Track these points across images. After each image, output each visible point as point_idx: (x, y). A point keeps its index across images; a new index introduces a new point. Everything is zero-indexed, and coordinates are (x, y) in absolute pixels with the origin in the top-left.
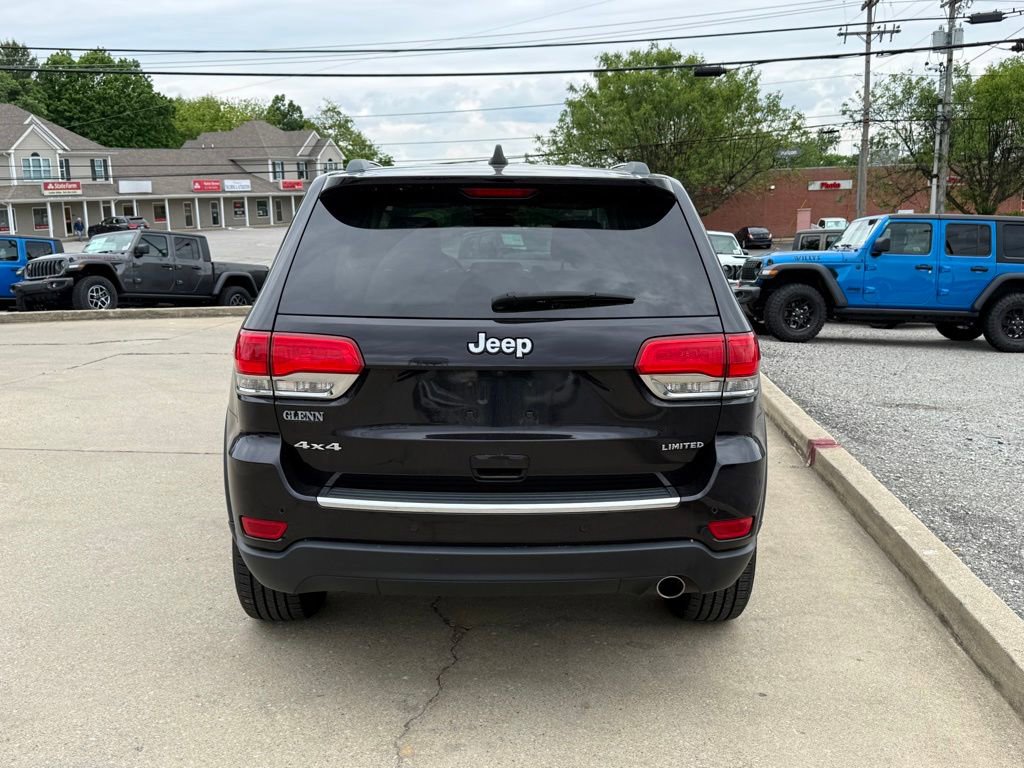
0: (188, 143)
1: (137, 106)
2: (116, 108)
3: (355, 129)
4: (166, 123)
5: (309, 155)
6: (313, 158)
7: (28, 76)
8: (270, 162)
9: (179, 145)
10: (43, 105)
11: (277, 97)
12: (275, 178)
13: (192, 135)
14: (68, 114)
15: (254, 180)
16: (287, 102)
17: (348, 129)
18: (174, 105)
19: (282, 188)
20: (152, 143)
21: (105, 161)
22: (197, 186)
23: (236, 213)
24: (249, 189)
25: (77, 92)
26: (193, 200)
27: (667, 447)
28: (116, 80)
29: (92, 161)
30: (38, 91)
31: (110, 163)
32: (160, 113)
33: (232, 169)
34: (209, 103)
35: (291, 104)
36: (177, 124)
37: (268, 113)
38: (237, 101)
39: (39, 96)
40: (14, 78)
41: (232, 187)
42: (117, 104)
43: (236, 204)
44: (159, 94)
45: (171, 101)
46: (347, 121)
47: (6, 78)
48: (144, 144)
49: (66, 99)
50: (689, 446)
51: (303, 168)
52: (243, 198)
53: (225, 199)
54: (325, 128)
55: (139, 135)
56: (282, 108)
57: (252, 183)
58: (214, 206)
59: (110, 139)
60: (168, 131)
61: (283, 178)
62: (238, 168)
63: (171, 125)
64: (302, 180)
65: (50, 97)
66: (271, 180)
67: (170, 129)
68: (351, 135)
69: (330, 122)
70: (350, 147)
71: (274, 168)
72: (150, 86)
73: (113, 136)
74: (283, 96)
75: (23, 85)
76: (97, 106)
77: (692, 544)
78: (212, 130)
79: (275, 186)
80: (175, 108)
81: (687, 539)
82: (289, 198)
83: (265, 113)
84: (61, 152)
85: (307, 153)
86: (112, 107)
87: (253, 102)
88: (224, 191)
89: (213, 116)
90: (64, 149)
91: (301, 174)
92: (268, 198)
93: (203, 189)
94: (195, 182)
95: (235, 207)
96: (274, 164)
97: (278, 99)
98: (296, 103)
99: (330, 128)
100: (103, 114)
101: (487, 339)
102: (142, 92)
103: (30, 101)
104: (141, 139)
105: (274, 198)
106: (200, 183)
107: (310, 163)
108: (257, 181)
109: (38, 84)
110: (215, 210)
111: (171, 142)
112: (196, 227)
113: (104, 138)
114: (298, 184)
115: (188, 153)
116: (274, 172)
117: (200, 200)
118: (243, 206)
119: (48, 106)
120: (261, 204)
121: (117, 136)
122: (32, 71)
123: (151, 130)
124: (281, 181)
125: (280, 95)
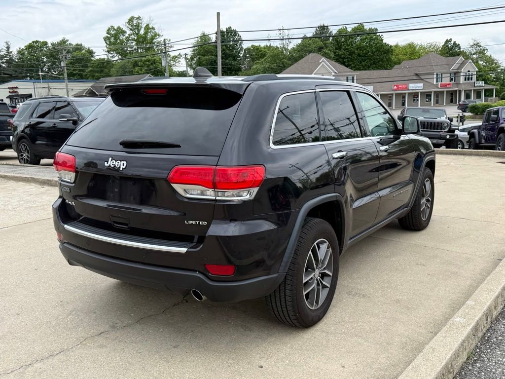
0: (396, 66)
1: (374, 50)
2: (364, 51)
3: (488, 53)
4: (387, 57)
5: (457, 69)
6: (459, 71)
7: (329, 39)
8: (435, 73)
9: (391, 67)
10: (332, 53)
11: (447, 40)
12: (437, 81)
13: (399, 62)
14: (343, 56)
15: (425, 83)
16: (452, 42)
17: (484, 54)
18: (392, 48)
19: (439, 87)
20: (379, 68)
21: (353, 77)
22: (395, 87)
23: (414, 100)
24: (422, 88)
25: (348, 45)
26: (392, 94)
27: (187, 222)
28: (366, 38)
29: (347, 78)
30: (331, 47)
31: (355, 78)
32: (385, 53)
33: (415, 78)
34: (411, 46)
35: (454, 43)
36: (393, 58)
37: (442, 49)
38: (426, 44)
39: (331, 49)
40: (321, 41)
41: (413, 87)
42: (366, 49)
43: (414, 96)
44: (385, 43)
45: (391, 47)
46: (484, 50)
47: (318, 42)
48: (376, 68)
49: (343, 49)
50: (199, 223)
51: (453, 75)
52: (418, 93)
53: (409, 93)
54: (471, 54)
55: (374, 64)
56: (449, 46)
57: (423, 85)
58: (404, 97)
59: (360, 66)
60: (388, 61)
61: (441, 82)
62: (418, 77)
63: (390, 58)
64: (452, 82)
65: (336, 49)
66: (435, 83)
67: (389, 60)
68: (485, 57)
69: (474, 51)
70: (484, 64)
71: (437, 76)
72: (382, 40)
73: (362, 65)
74: (451, 39)
75: (325, 44)
76: (356, 51)
77: (197, 274)
78: (410, 59)
79: (436, 86)
80: (392, 50)
81: (195, 271)
82: (443, 92)
83: (440, 49)
84: (333, 74)
85: (456, 68)
86: (363, 51)
87: (434, 44)
88: (409, 90)
89: (412, 52)
90: (336, 73)
91: (451, 80)
92: (431, 92)
93: (398, 89)
94: (394, 86)
95: (414, 97)
96: (437, 75)
97: (448, 41)
98: (457, 43)
99: (474, 54)
100: (359, 55)
101: (112, 160)
102: (378, 43)
103: (327, 51)
104: (374, 66)
105: (435, 92)
106: (397, 86)
107: (457, 73)
108: (427, 83)
109: (332, 43)
110: (403, 99)
111: (389, 66)
112: (393, 108)
113: (357, 66)
114: (449, 84)
115: (395, 72)
116: (437, 79)
117: (396, 94)
118: (418, 97)
119: (335, 53)
120: (428, 95)
121: (364, 65)
122: (330, 37)
123: (380, 61)
124: (440, 83)
125: (449, 39)
